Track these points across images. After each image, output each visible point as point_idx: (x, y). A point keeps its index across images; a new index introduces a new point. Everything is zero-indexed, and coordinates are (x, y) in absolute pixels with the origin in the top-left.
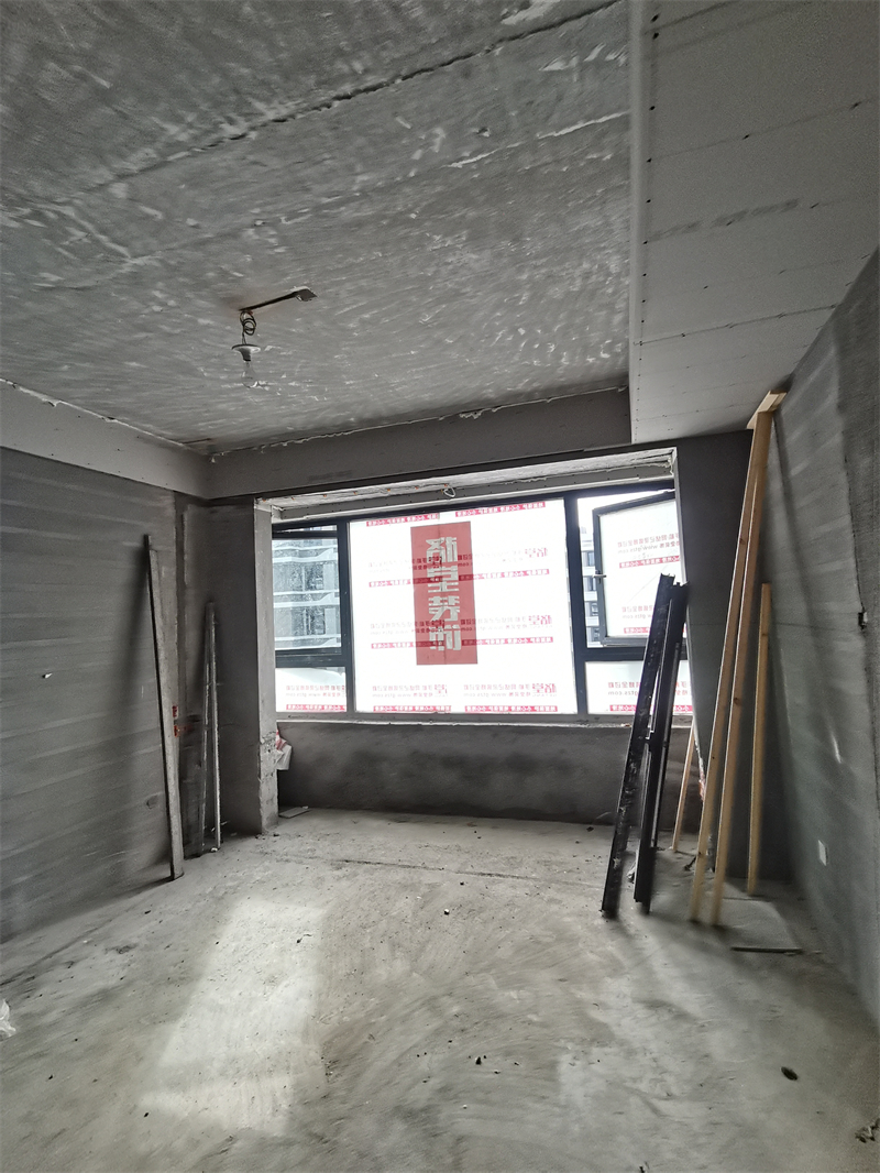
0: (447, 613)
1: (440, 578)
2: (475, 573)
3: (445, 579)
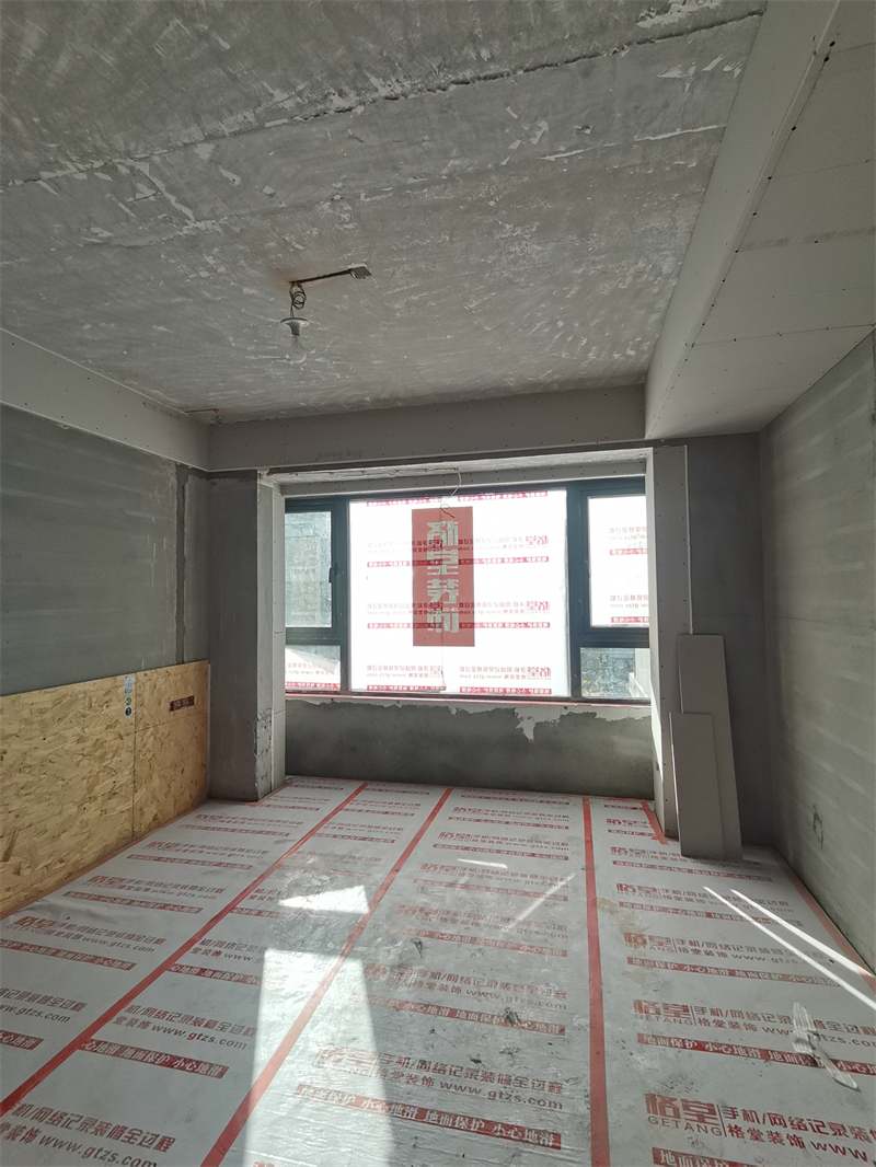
0: (445, 597)
1: (440, 562)
2: (475, 557)
3: (444, 562)
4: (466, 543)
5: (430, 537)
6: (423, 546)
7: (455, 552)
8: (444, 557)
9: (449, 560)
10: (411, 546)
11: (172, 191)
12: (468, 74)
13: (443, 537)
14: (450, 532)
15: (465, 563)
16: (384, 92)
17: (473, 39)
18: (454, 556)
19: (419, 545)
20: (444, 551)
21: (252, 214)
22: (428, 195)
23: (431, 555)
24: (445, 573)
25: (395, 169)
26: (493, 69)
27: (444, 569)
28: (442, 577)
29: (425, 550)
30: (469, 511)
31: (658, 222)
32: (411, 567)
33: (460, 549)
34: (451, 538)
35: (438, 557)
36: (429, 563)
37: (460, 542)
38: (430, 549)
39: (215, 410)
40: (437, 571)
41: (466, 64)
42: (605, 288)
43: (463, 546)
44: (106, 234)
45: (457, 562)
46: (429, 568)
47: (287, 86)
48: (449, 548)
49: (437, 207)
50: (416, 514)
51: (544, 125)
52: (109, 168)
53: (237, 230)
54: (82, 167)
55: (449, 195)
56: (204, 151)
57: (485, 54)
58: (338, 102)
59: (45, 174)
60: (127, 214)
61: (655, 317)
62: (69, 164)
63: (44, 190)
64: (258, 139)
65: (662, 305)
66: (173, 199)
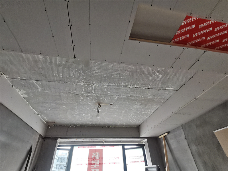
1: (95, 164)
2: (103, 163)
3: (96, 164)
4: (101, 158)
5: (93, 157)
6: (91, 159)
7: (98, 161)
8: (96, 162)
9: (97, 163)
10: (88, 159)
11: (94, 89)
12: (146, 88)
13: (96, 157)
14: (98, 155)
15: (101, 164)
16: (135, 87)
17: (150, 85)
18: (98, 162)
19: (90, 159)
20: (96, 161)
21: (103, 95)
22: (130, 98)
23: (93, 162)
24: (96, 167)
25: (129, 94)
26: (149, 88)
27: (95, 166)
28: (95, 168)
29: (91, 160)
30: (102, 150)
31: (155, 107)
32: (87, 165)
33: (100, 160)
34: (98, 157)
35: (94, 162)
36: (92, 164)
37: (100, 158)
38: (92, 160)
39: (54, 123)
40: (94, 166)
41: (147, 87)
42: (143, 113)
43: (100, 159)
44: (75, 92)
45: (99, 164)
46: (92, 165)
47: (125, 83)
48: (97, 160)
49: (130, 99)
50: (90, 150)
51: (150, 94)
52: (89, 85)
53: (98, 96)
54: (84, 83)
55: (133, 98)
56: (105, 87)
57: (150, 86)
58: (129, 86)
59: (76, 83)
60: (83, 90)
61: (147, 117)
62: (82, 83)
63: (73, 85)
64: (114, 87)
65: (149, 116)
66: (93, 90)
